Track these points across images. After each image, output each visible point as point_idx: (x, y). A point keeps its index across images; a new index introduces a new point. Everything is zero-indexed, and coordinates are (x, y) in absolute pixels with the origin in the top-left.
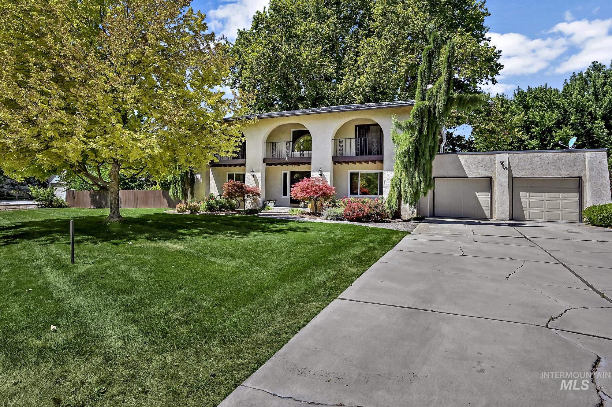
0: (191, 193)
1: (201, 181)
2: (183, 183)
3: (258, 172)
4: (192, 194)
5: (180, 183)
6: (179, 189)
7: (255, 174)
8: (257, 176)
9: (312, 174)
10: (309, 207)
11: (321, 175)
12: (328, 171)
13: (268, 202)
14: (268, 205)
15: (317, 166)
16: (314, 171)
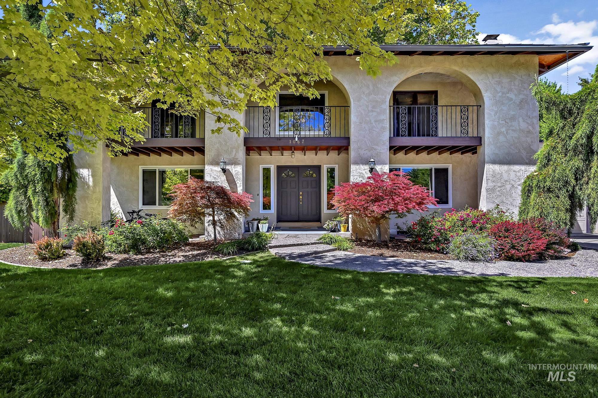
0: (65, 211)
1: (91, 183)
2: (49, 187)
3: (235, 163)
4: (70, 210)
5: (39, 187)
6: (37, 201)
7: (228, 167)
8: (234, 173)
9: (353, 168)
10: (342, 229)
11: (371, 170)
12: (384, 163)
13: (256, 223)
14: (258, 228)
15: (362, 152)
16: (356, 163)
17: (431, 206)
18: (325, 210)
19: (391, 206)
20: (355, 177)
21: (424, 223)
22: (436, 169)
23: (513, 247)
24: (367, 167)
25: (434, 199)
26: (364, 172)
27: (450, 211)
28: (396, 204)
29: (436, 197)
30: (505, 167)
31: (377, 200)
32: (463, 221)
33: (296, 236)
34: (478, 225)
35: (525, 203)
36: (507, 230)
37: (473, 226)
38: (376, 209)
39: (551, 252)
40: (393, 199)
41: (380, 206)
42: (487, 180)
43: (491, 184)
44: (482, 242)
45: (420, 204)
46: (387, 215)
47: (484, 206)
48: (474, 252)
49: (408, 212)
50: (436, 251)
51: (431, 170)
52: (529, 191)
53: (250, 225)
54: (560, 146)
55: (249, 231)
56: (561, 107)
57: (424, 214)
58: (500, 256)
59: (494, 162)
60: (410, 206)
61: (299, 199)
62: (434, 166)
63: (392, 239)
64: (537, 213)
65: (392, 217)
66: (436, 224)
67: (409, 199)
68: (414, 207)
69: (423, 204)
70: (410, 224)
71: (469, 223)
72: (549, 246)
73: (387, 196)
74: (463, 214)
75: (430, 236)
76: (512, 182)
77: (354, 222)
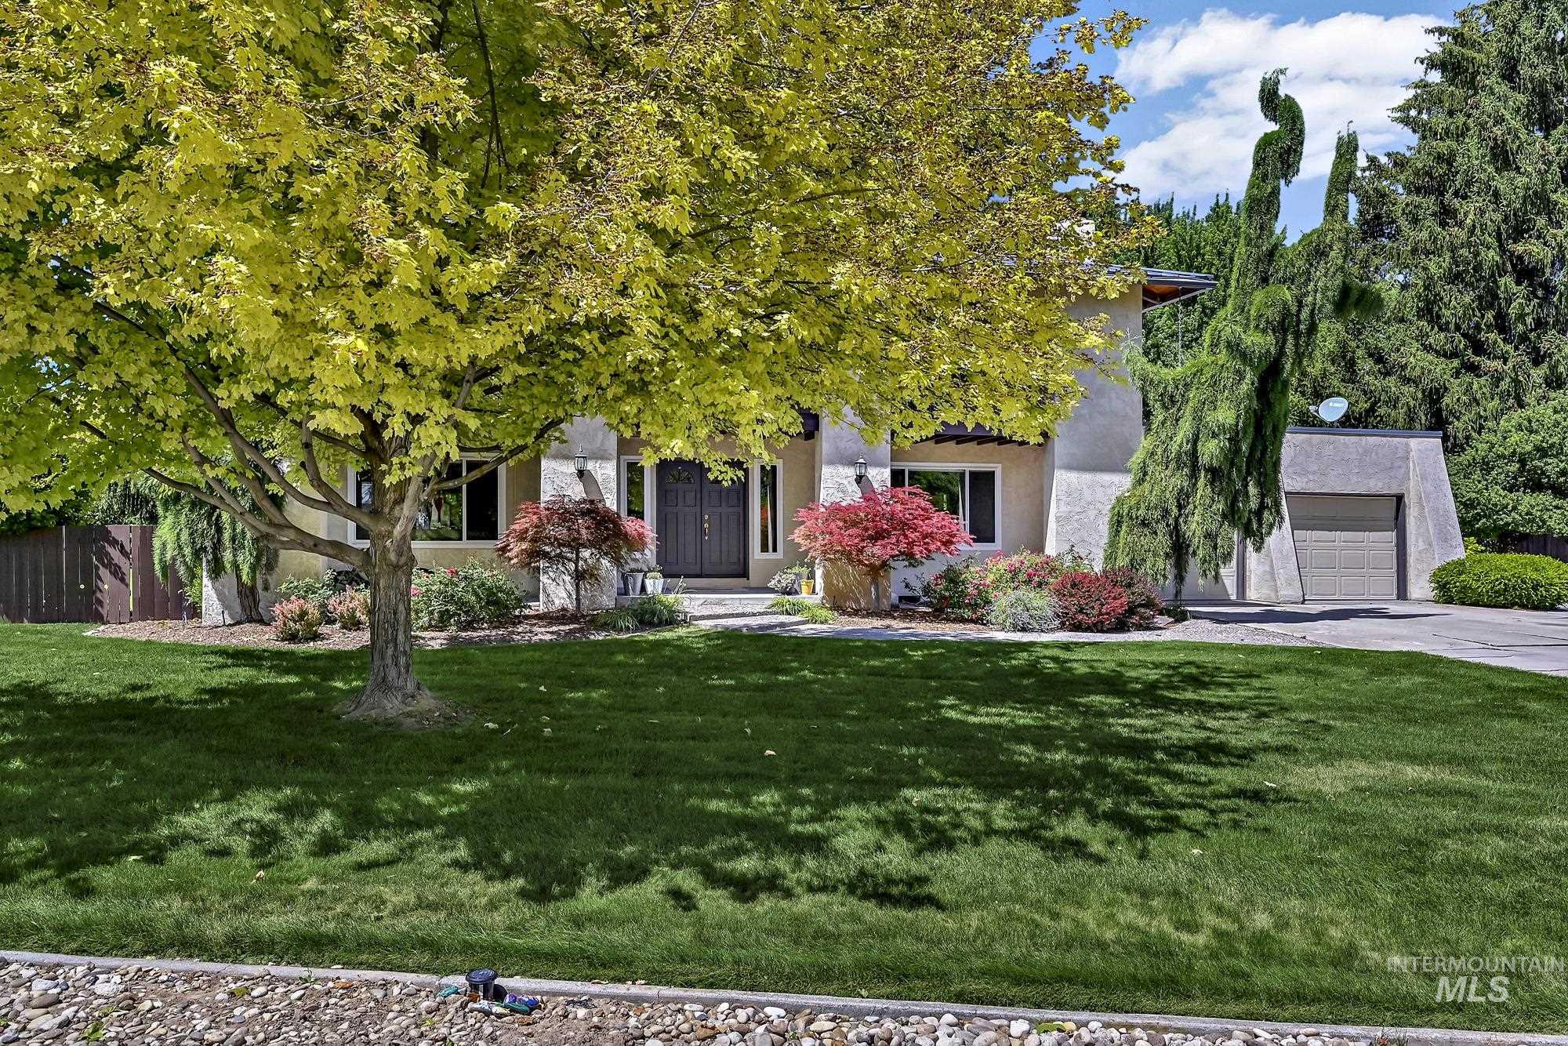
3: (601, 456)
7: (588, 467)
8: (599, 477)
9: (826, 471)
10: (804, 588)
11: (859, 479)
12: (882, 465)
13: (640, 576)
14: (643, 588)
15: (842, 445)
16: (831, 463)
17: (963, 547)
18: (756, 553)
19: (903, 547)
20: (831, 491)
21: (952, 577)
22: (971, 473)
23: (1081, 611)
24: (851, 472)
25: (967, 535)
26: (845, 482)
27: (996, 555)
28: (911, 544)
29: (971, 533)
30: (1087, 477)
31: (879, 536)
32: (1014, 573)
33: (719, 603)
34: (1036, 579)
35: (1113, 544)
36: (1074, 585)
37: (1028, 582)
38: (876, 551)
39: (1135, 619)
40: (906, 537)
41: (884, 547)
42: (1058, 500)
43: (1063, 508)
44: (1038, 602)
45: (947, 543)
46: (892, 563)
47: (1051, 549)
48: (1025, 617)
49: (928, 557)
50: (972, 621)
51: (962, 474)
52: (1119, 523)
53: (630, 580)
54: (1159, 451)
55: (626, 593)
56: (1161, 390)
57: (953, 560)
58: (1063, 623)
59: (1069, 467)
60: (932, 547)
61: (703, 531)
62: (968, 467)
63: (895, 608)
64: (1127, 559)
65: (900, 565)
66: (972, 575)
67: (930, 535)
68: (939, 549)
69: (952, 543)
70: (929, 577)
71: (1022, 577)
72: (1131, 611)
73: (895, 529)
74: (1015, 559)
75: (963, 594)
76: (1099, 506)
77: (827, 576)
